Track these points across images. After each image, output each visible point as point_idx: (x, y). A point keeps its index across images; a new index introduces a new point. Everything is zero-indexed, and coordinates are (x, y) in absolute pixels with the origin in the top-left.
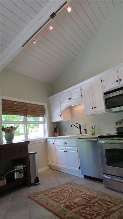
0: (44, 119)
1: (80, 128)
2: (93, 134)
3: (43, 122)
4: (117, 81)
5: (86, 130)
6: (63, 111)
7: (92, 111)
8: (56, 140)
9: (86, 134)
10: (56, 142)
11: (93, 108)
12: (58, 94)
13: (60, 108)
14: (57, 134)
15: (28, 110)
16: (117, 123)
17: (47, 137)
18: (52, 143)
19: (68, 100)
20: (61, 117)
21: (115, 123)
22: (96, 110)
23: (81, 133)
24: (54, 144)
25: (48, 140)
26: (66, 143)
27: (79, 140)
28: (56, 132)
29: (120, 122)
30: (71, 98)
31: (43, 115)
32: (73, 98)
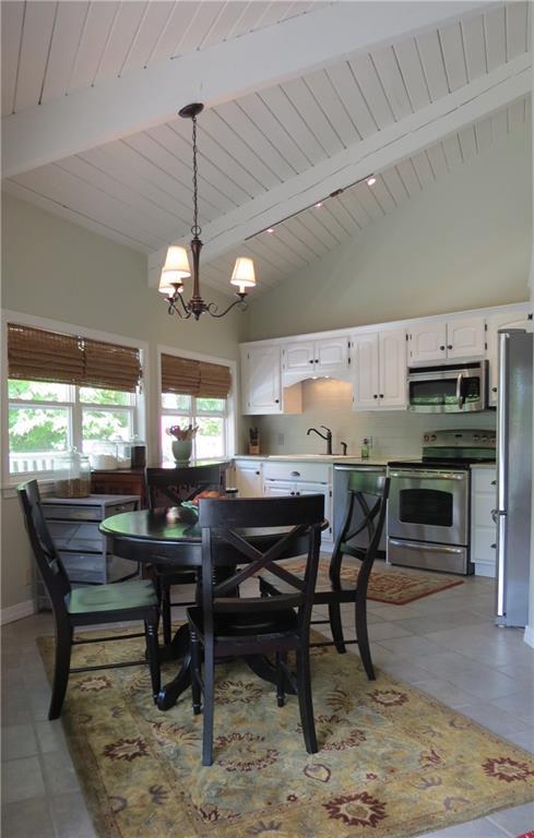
0: (226, 406)
1: (329, 438)
2: (365, 457)
3: (224, 414)
4: (443, 348)
5: (345, 446)
6: (286, 388)
7: (373, 404)
8: (267, 465)
9: (345, 454)
10: (264, 468)
11: (376, 397)
12: (277, 341)
13: (277, 379)
14: (257, 448)
15: (204, 381)
16: (426, 437)
17: (231, 454)
18: (254, 471)
19: (306, 364)
20: (277, 405)
21: (422, 436)
22: (383, 402)
23: (330, 452)
24: (258, 473)
25: (237, 463)
26: (297, 474)
27: (337, 468)
28: (255, 444)
29: (434, 436)
30: (317, 361)
31: (223, 395)
32: (322, 362)
